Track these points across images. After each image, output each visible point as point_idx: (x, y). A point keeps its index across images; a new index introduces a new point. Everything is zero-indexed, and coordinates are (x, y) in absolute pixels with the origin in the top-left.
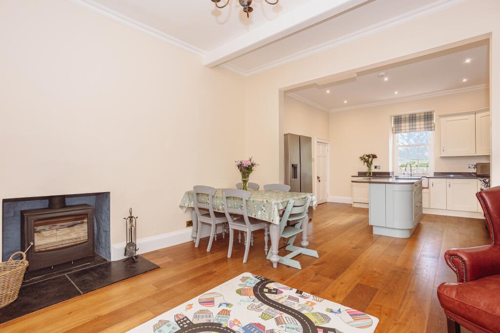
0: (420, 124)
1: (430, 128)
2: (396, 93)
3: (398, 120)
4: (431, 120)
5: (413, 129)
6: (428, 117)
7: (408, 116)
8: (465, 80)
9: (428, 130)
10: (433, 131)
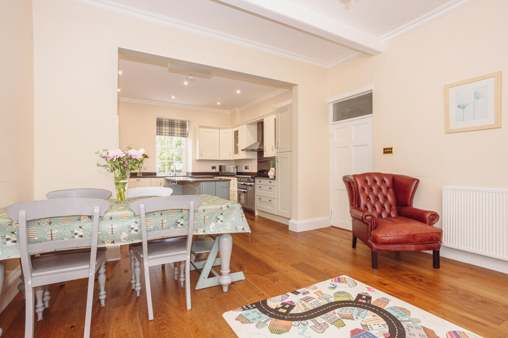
0: (177, 130)
1: (184, 135)
2: (173, 97)
3: (160, 123)
4: (185, 128)
5: (171, 134)
6: (183, 125)
7: (168, 121)
8: (219, 103)
9: (183, 137)
10: (186, 138)
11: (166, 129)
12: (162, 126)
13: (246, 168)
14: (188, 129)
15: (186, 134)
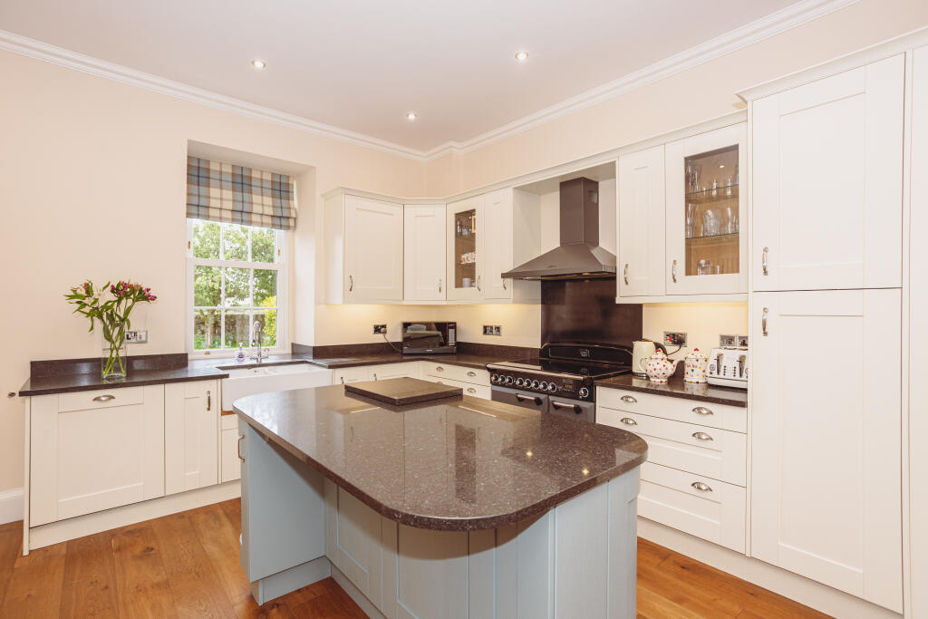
0: (262, 203)
1: (284, 222)
3: (199, 172)
4: (288, 198)
5: (242, 215)
6: (281, 188)
7: (228, 169)
8: (412, 117)
10: (289, 232)
11: (221, 196)
12: (208, 186)
13: (487, 332)
14: (295, 203)
15: (288, 218)
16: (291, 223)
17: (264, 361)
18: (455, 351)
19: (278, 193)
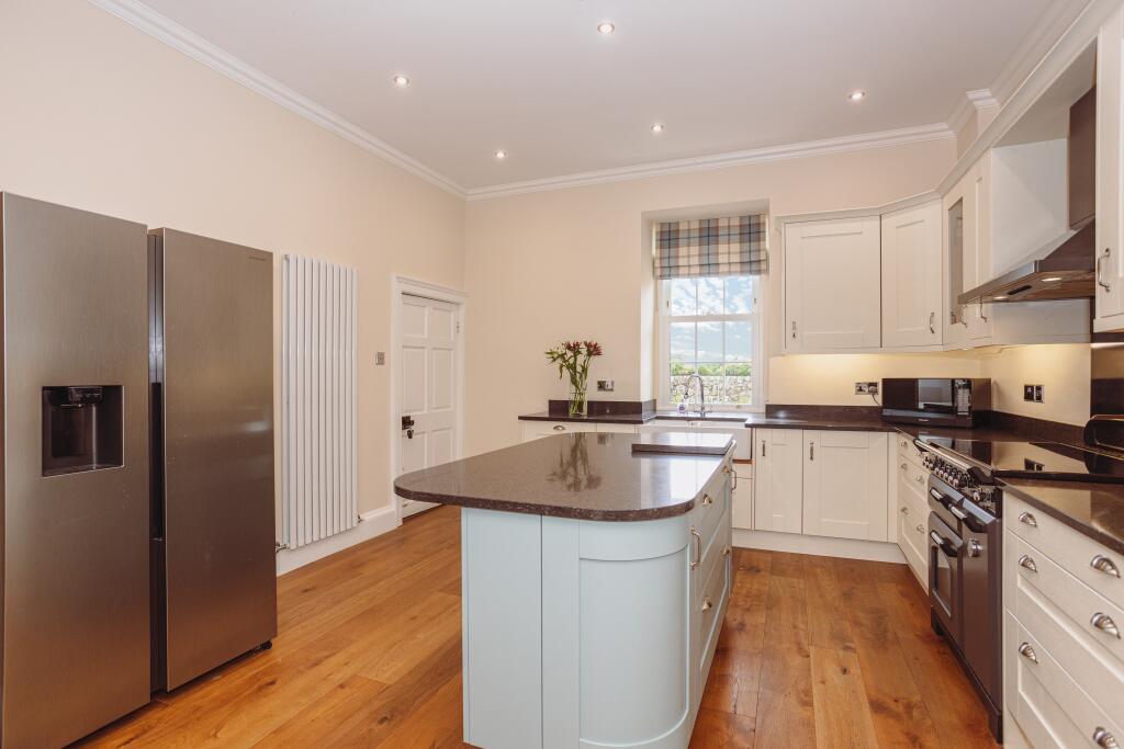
0: (729, 251)
3: (669, 236)
4: (759, 240)
5: (709, 267)
6: (751, 229)
9: (751, 272)
10: (763, 276)
11: (689, 253)
12: (677, 246)
13: (1028, 397)
14: (767, 244)
15: (759, 261)
16: (763, 266)
17: (708, 416)
18: (970, 424)
19: (746, 237)
